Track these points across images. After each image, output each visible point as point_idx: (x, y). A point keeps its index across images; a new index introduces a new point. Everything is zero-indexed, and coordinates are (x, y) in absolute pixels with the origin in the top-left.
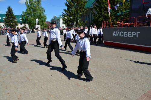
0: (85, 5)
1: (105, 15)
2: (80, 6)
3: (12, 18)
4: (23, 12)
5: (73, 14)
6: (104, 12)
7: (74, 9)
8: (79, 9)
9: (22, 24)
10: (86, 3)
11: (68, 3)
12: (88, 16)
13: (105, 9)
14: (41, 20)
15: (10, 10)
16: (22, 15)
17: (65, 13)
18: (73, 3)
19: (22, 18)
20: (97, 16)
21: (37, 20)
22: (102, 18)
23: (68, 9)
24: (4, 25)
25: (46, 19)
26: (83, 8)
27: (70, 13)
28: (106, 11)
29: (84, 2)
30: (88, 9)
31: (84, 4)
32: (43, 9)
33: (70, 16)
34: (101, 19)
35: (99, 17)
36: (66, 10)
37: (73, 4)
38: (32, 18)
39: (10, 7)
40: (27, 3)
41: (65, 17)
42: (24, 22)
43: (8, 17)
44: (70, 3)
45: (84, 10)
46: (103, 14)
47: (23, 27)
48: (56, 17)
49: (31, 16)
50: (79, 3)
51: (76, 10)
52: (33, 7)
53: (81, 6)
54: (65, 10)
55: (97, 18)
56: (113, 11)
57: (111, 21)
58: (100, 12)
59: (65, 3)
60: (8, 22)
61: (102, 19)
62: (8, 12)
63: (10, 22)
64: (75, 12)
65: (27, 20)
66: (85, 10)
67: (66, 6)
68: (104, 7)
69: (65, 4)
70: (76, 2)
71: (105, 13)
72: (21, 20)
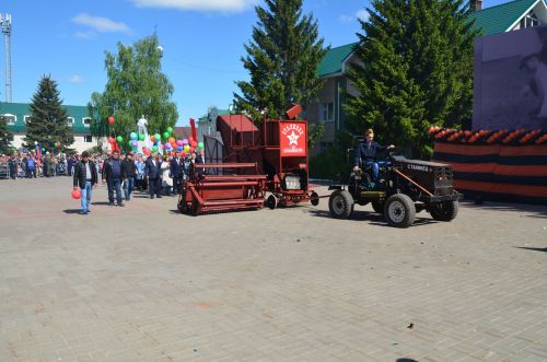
0: (318, 65)
1: (388, 100)
2: (299, 71)
3: (56, 116)
4: (94, 96)
5: (271, 99)
6: (383, 89)
7: (274, 80)
8: (293, 79)
9: (89, 140)
10: (320, 57)
11: (253, 60)
12: (331, 105)
14: (157, 121)
15: (47, 89)
16: (90, 107)
17: (242, 95)
18: (273, 58)
19: (91, 115)
20: (357, 106)
21: (143, 122)
22: (377, 112)
23: (255, 81)
24: (25, 143)
25: (175, 117)
26: (311, 76)
27: (261, 94)
28: (390, 86)
29: (313, 54)
30: (329, 79)
31: (313, 61)
32: (166, 81)
33: (261, 105)
35: (366, 109)
36: (247, 84)
37: (271, 63)
38: (127, 116)
39: (47, 80)
40: (111, 63)
41: (243, 109)
42: (98, 130)
43: (41, 115)
44: (260, 60)
45: (312, 82)
46: (380, 99)
47: (94, 148)
48: (214, 109)
49: (124, 109)
50: (294, 58)
51: (283, 82)
52: (130, 76)
53: (302, 70)
54: (243, 86)
55: (358, 113)
56: (417, 87)
57: (412, 123)
58: (367, 91)
59: (243, 60)
60: (38, 133)
61: (378, 117)
62: (41, 96)
63: (45, 131)
64: (278, 90)
65: (105, 122)
66: (316, 84)
67: (248, 71)
68: (381, 71)
69: (243, 64)
70: (282, 56)
71: (386, 93)
72: (87, 125)
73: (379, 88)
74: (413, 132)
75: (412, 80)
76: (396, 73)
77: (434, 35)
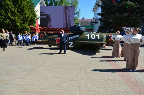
1: (12, 18)
6: (11, 15)
13: (10, 11)
22: (9, 21)
34: (7, 22)
35: (5, 20)
46: (10, 17)
56: (20, 15)
68: (9, 9)
73: (9, 14)
74: (20, 27)
75: (19, 13)
76: (14, 11)
77: (24, 2)
